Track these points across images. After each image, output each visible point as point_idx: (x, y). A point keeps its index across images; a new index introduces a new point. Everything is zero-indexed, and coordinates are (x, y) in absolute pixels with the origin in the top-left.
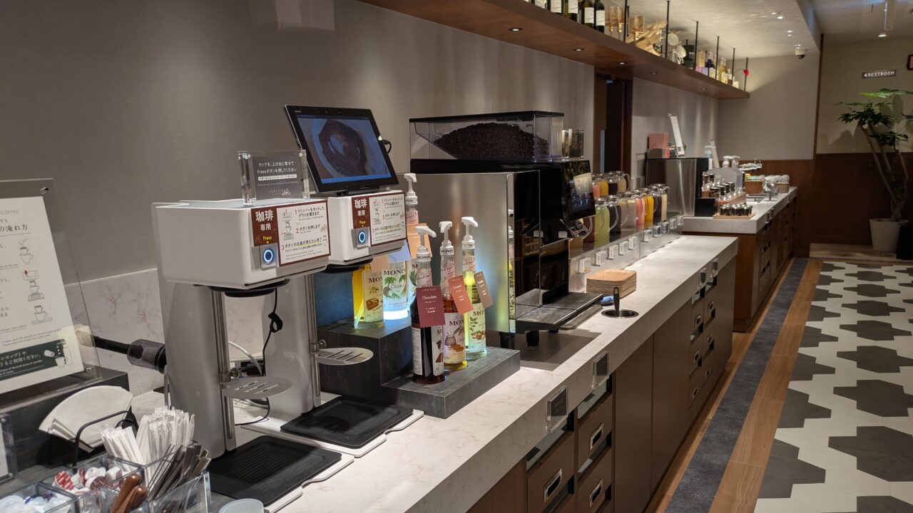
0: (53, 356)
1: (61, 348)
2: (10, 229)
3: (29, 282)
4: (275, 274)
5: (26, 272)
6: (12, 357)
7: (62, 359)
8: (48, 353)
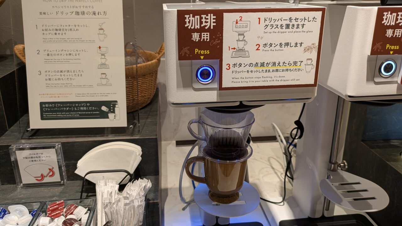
0: (107, 111)
1: (114, 106)
2: (94, 14)
3: (100, 55)
4: (216, 98)
5: (100, 48)
6: (80, 105)
7: (113, 114)
8: (104, 108)
